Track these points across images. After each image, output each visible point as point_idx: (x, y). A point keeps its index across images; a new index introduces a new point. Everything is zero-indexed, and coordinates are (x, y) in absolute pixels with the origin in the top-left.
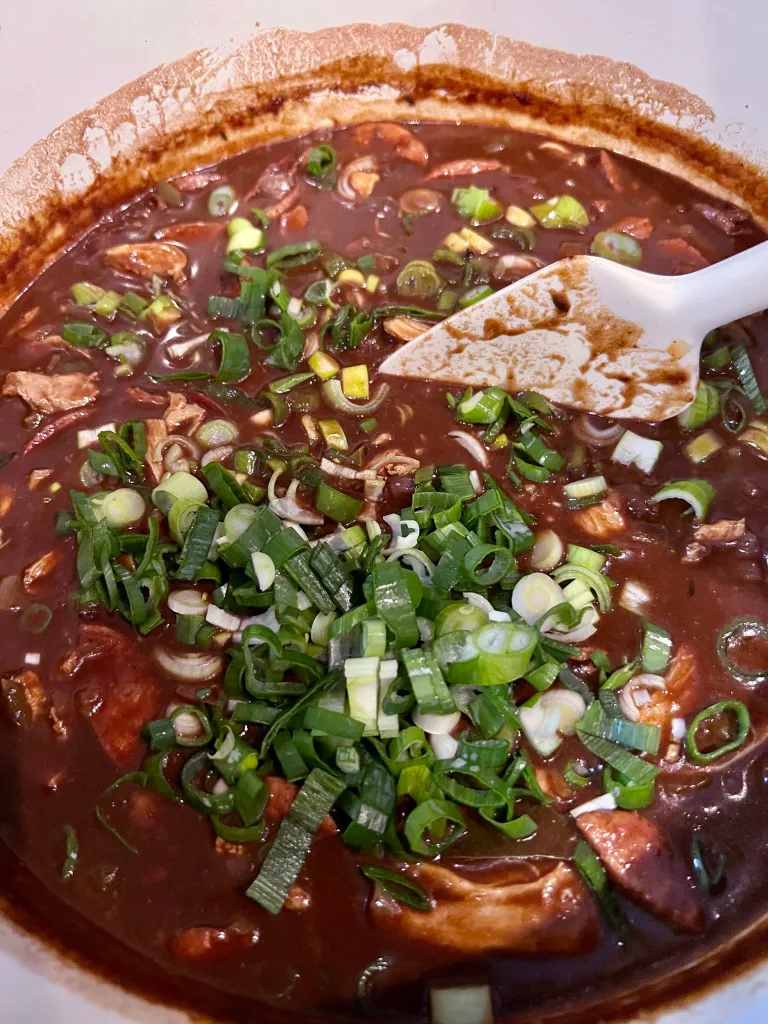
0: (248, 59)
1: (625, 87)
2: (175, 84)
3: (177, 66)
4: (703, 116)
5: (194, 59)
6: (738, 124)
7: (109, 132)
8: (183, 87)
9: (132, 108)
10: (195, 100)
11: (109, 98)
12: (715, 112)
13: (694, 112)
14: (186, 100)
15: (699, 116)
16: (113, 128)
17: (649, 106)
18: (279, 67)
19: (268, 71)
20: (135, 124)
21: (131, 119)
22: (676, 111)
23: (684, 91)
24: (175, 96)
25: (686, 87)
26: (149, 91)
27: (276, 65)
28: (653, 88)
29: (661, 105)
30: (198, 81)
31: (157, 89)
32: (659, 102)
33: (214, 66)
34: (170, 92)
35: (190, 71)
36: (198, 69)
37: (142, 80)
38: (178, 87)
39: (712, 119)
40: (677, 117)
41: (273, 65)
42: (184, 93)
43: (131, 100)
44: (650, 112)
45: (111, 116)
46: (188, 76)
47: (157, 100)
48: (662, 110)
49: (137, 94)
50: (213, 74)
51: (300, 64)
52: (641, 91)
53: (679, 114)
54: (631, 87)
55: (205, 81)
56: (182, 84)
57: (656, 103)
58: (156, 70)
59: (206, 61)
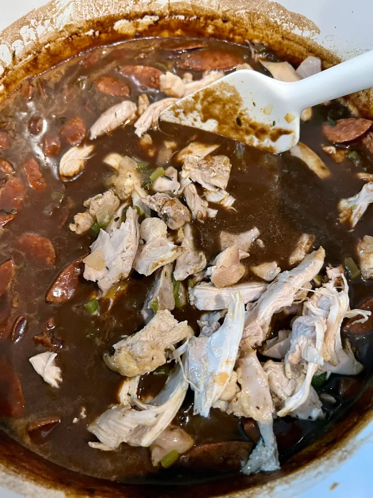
0: (80, 3)
1: (275, 15)
2: (42, 18)
3: (42, 9)
4: (314, 31)
5: (51, 5)
6: (331, 36)
7: (10, 46)
8: (46, 19)
9: (20, 32)
10: (54, 26)
11: (8, 28)
12: (320, 29)
13: (310, 29)
14: (49, 26)
15: (312, 31)
16: (12, 43)
17: (288, 25)
18: (96, 6)
19: (90, 8)
20: (22, 40)
21: (21, 38)
22: (301, 28)
23: (304, 18)
24: (43, 24)
25: (306, 16)
26: (28, 23)
27: (94, 5)
28: (289, 16)
29: (293, 24)
30: (54, 16)
31: (33, 22)
32: (292, 23)
33: (62, 8)
34: (40, 22)
35: (49, 11)
36: (54, 10)
37: (24, 18)
38: (44, 20)
39: (319, 33)
40: (301, 31)
41: (93, 5)
42: (47, 22)
43: (20, 28)
44: (288, 28)
45: (10, 38)
46: (48, 14)
47: (33, 27)
48: (294, 27)
49: (22, 25)
50: (62, 12)
51: (107, 4)
52: (283, 17)
53: (302, 29)
54: (278, 15)
55: (58, 16)
56: (46, 18)
57: (291, 23)
58: (32, 12)
59: (58, 5)
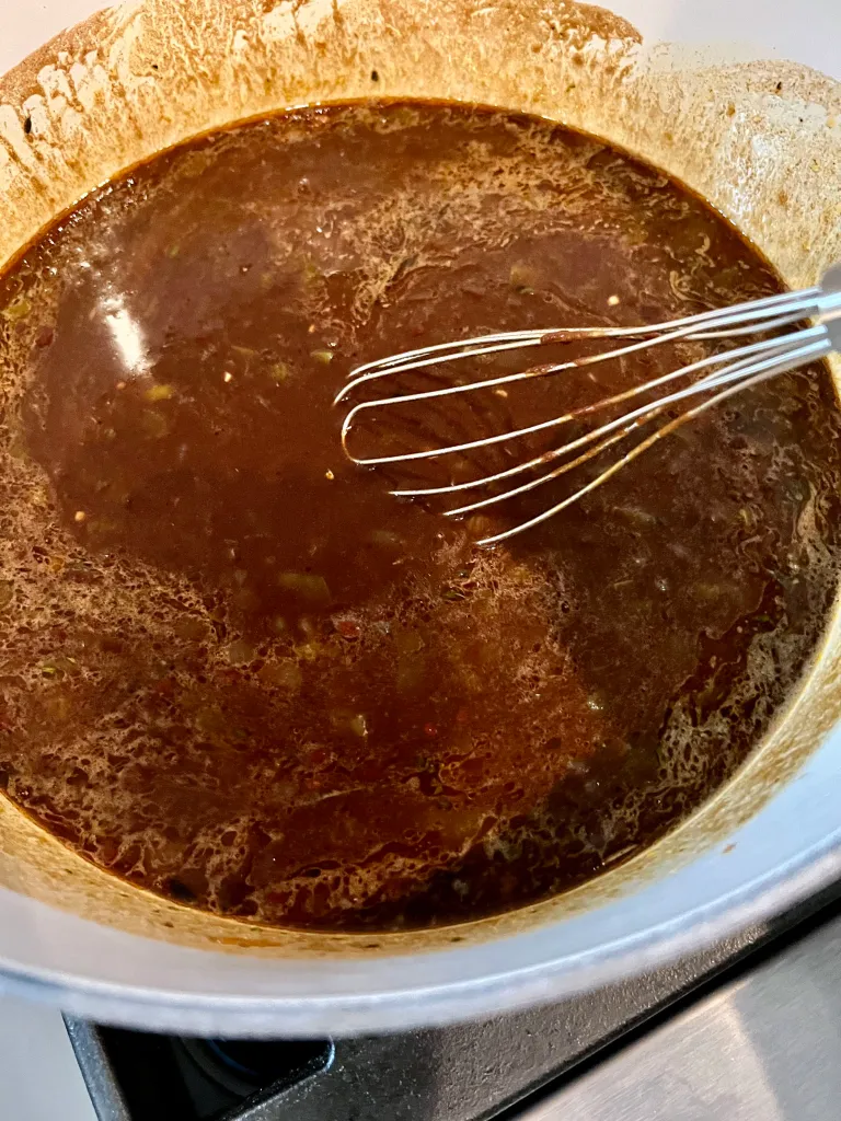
0: (155, 14)
1: (551, 13)
2: (82, 48)
3: (80, 30)
4: (630, 39)
5: (98, 21)
6: (665, 45)
7: (18, 107)
8: (90, 51)
9: (38, 79)
10: (104, 63)
11: (14, 71)
12: (641, 34)
13: (621, 36)
14: (94, 65)
15: (627, 39)
16: (22, 102)
17: (576, 31)
18: (188, 19)
19: (177, 25)
20: (43, 95)
21: (39, 90)
22: (603, 35)
23: (608, 13)
24: (83, 61)
25: (612, 11)
26: (54, 60)
27: (185, 18)
28: (578, 12)
29: (588, 29)
30: (104, 43)
31: (63, 56)
32: (585, 26)
33: (120, 25)
34: (77, 57)
35: (95, 33)
36: (103, 30)
37: (46, 49)
38: (85, 52)
39: (640, 42)
40: (604, 42)
41: (181, 17)
42: (91, 57)
43: (37, 72)
44: (578, 37)
45: (18, 91)
46: (93, 39)
47: (64, 68)
48: (589, 35)
49: (43, 64)
50: (120, 34)
51: (210, 14)
52: (567, 16)
53: (607, 38)
54: (556, 13)
55: (112, 43)
56: (88, 48)
57: (583, 28)
58: (59, 36)
59: (111, 21)
